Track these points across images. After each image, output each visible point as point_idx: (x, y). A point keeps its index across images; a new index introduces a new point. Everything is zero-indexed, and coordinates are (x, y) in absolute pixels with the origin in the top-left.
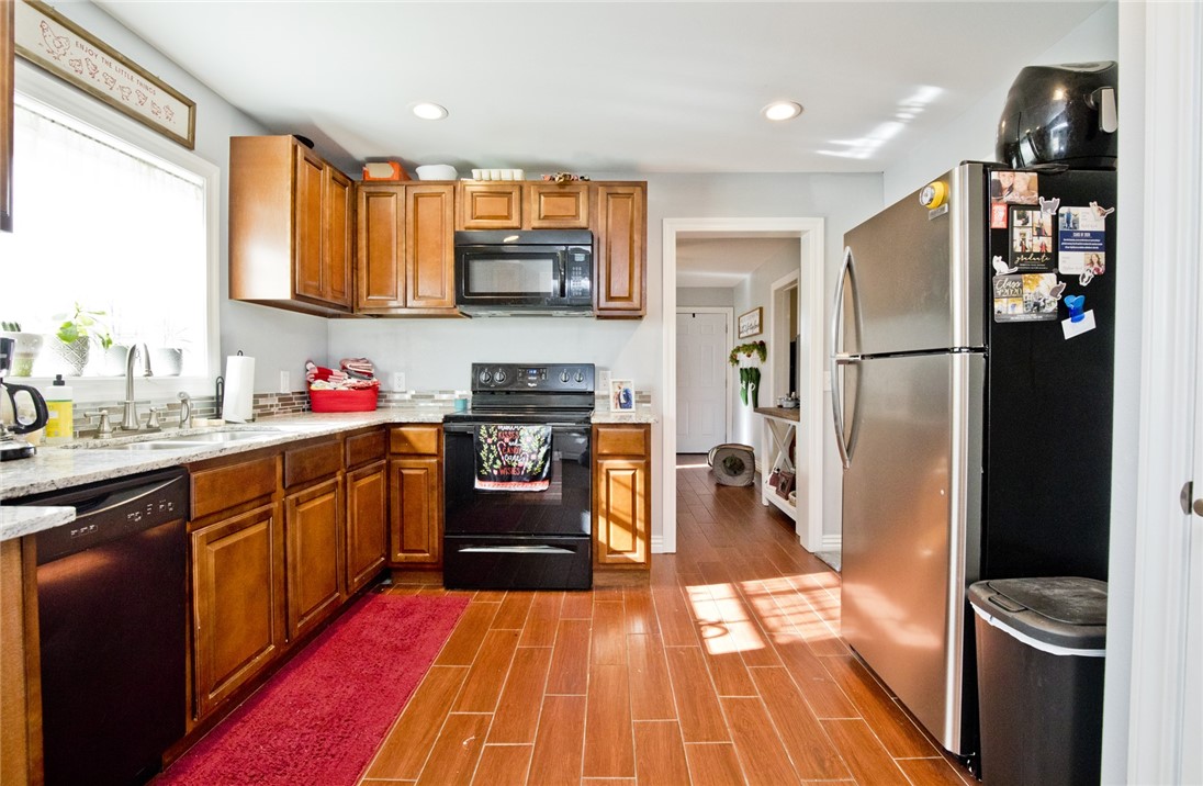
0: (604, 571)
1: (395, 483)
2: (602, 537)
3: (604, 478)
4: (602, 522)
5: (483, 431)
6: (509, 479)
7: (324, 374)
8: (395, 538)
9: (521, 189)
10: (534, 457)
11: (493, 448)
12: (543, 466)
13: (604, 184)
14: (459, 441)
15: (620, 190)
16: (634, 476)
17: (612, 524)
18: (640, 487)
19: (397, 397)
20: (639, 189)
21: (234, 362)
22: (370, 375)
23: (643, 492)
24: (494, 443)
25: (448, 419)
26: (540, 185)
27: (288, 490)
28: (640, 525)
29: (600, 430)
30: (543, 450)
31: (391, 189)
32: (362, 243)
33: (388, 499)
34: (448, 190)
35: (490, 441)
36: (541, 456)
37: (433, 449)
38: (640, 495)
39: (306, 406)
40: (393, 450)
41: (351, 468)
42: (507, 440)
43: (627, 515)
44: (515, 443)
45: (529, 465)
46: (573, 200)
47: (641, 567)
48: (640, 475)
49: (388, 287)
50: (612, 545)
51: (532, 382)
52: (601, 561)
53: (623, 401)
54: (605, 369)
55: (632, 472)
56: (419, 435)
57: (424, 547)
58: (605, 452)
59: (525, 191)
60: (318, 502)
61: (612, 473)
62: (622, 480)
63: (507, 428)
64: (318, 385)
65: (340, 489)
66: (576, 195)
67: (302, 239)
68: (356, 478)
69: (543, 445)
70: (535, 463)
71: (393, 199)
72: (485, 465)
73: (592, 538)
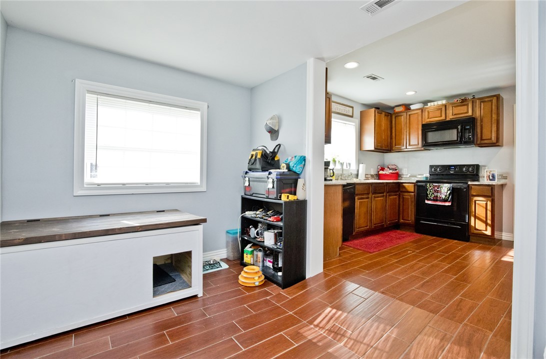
0: (473, 236)
1: (401, 200)
2: (472, 224)
3: (474, 203)
4: (473, 219)
5: (428, 185)
6: (437, 200)
7: (383, 169)
8: (401, 216)
9: (446, 106)
10: (445, 194)
11: (431, 190)
12: (449, 197)
13: (479, 99)
14: (421, 188)
15: (486, 100)
16: (486, 204)
17: (477, 220)
18: (489, 207)
19: (405, 176)
20: (495, 98)
21: (361, 165)
22: (396, 170)
23: (490, 210)
24: (432, 189)
25: (418, 182)
26: (452, 104)
27: (373, 194)
28: (489, 222)
29: (473, 187)
30: (449, 192)
31: (402, 114)
32: (394, 131)
33: (399, 204)
34: (420, 111)
35: (430, 188)
36: (448, 194)
37: (413, 190)
38: (489, 210)
39: (377, 178)
40: (401, 190)
41: (388, 193)
42: (436, 188)
43: (484, 217)
44: (439, 189)
45: (444, 197)
46: (466, 107)
47: (490, 237)
48: (489, 204)
49: (401, 143)
50: (477, 227)
51: (452, 171)
52: (472, 232)
53: (491, 178)
54: (485, 166)
55: (486, 202)
56: (408, 186)
57: (409, 219)
58: (474, 194)
59: (447, 107)
60: (379, 199)
61: (477, 202)
62: (481, 204)
63: (436, 184)
64: (381, 172)
65: (385, 197)
66: (467, 105)
67: (377, 133)
68: (389, 196)
69: (449, 190)
70: (446, 196)
71: (403, 117)
72: (429, 196)
73: (469, 223)
